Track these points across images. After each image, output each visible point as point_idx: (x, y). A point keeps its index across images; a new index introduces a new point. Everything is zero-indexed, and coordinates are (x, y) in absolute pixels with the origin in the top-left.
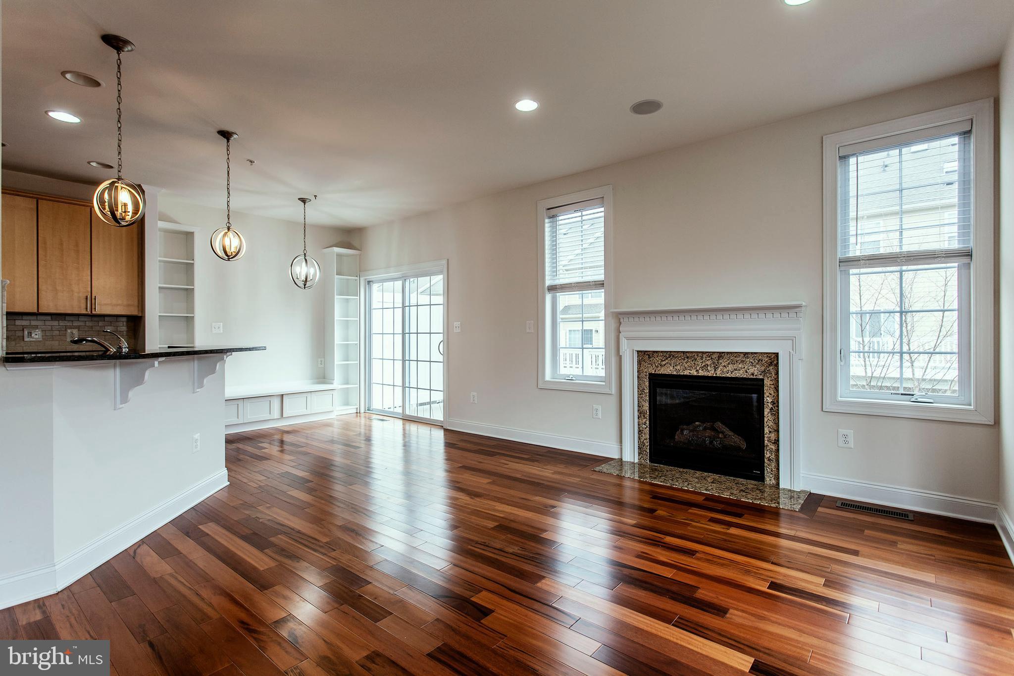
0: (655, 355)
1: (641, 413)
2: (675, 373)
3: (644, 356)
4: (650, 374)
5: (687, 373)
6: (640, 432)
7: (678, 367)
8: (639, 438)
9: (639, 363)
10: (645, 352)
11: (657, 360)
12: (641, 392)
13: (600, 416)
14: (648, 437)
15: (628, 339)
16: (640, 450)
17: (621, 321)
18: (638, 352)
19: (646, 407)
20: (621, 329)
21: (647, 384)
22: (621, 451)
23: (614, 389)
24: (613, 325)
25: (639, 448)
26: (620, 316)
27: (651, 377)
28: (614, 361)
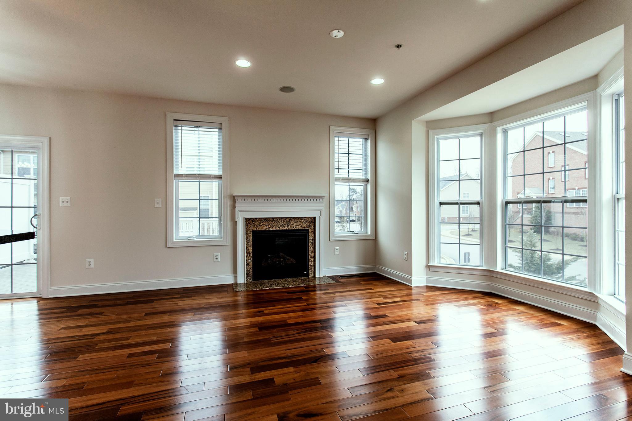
0: (257, 220)
1: (248, 254)
2: (267, 229)
3: (249, 221)
5: (274, 229)
6: (247, 264)
7: (269, 226)
8: (247, 268)
9: (247, 225)
10: (250, 219)
11: (257, 223)
12: (248, 241)
14: (252, 266)
15: (241, 211)
16: (247, 275)
17: (236, 200)
18: (246, 219)
19: (251, 250)
20: (236, 205)
21: (251, 237)
22: (236, 278)
23: (229, 242)
24: (228, 203)
25: (247, 274)
26: (236, 198)
27: (254, 232)
28: (229, 225)
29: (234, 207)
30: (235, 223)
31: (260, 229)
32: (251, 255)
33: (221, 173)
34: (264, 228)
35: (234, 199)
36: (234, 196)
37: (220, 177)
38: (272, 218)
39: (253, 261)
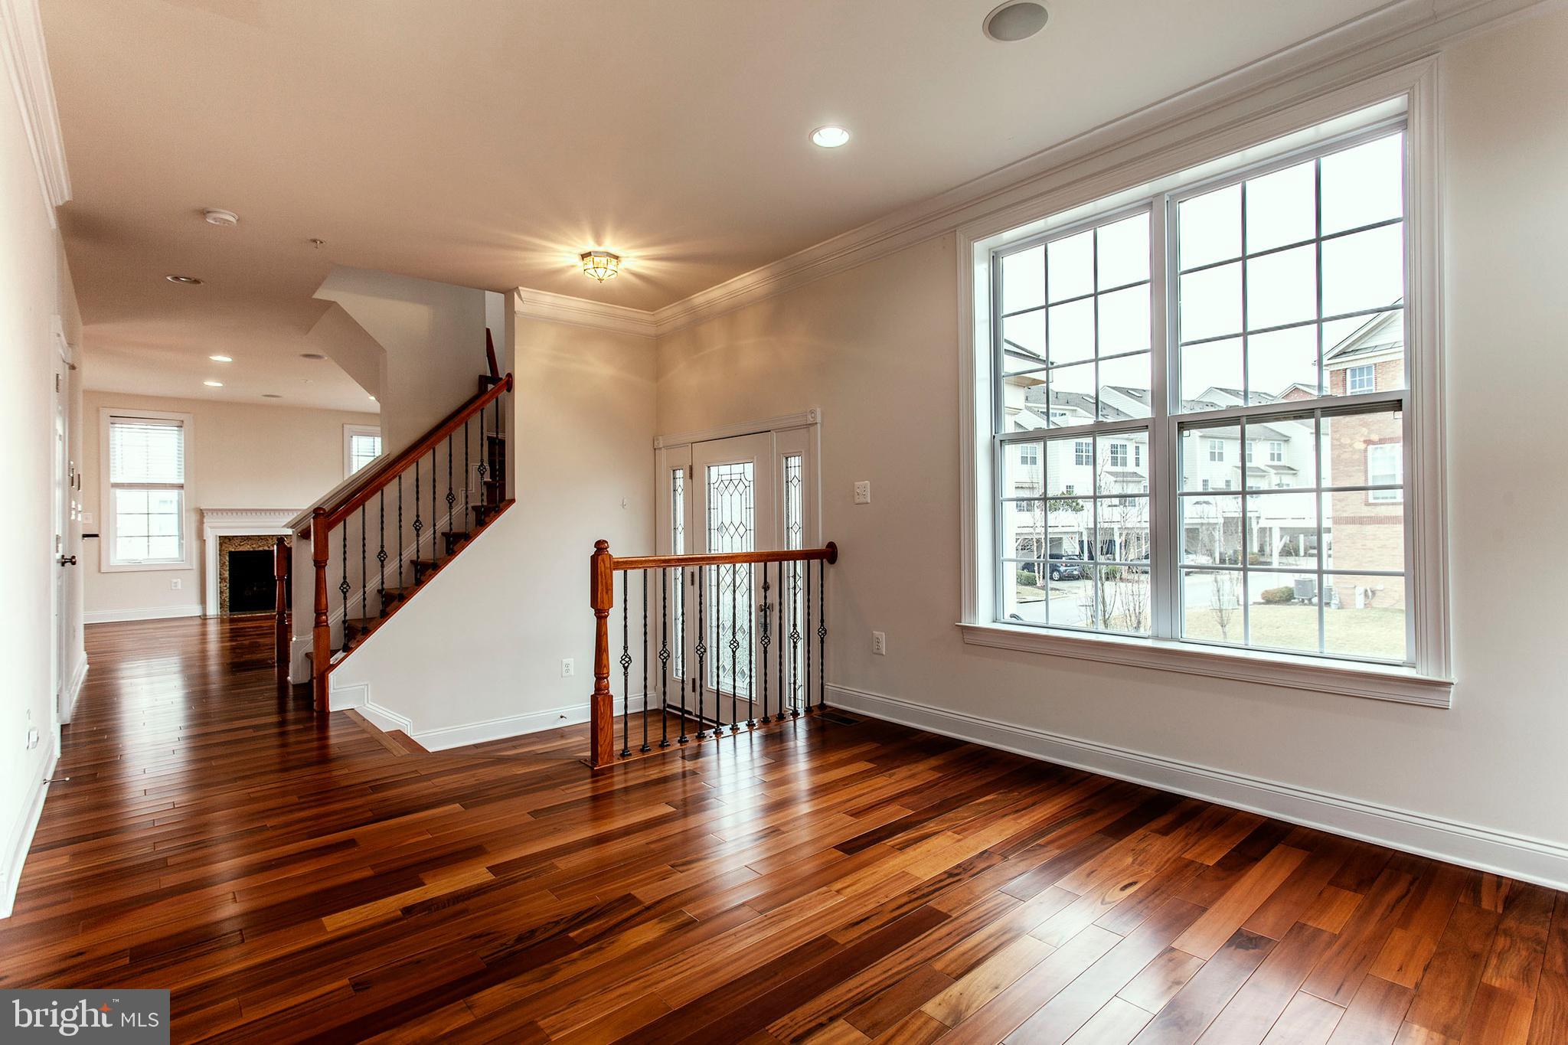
0: (235, 538)
1: (222, 580)
2: (252, 550)
3: (224, 540)
4: (230, 553)
5: (261, 549)
6: (221, 592)
7: (254, 546)
8: (221, 597)
9: (221, 544)
10: (226, 537)
11: (237, 542)
12: (222, 565)
13: (179, 587)
14: (228, 594)
15: (211, 528)
16: (222, 606)
17: (205, 514)
18: (220, 537)
19: (227, 574)
20: (205, 520)
21: (227, 558)
22: (204, 609)
23: (195, 564)
24: (194, 518)
25: (221, 604)
26: (204, 512)
27: (231, 554)
28: (195, 545)
29: (201, 523)
30: (202, 542)
31: (241, 549)
32: (228, 581)
33: (182, 481)
34: (246, 548)
35: (201, 514)
36: (201, 510)
37: (181, 487)
38: (258, 536)
39: (229, 588)
